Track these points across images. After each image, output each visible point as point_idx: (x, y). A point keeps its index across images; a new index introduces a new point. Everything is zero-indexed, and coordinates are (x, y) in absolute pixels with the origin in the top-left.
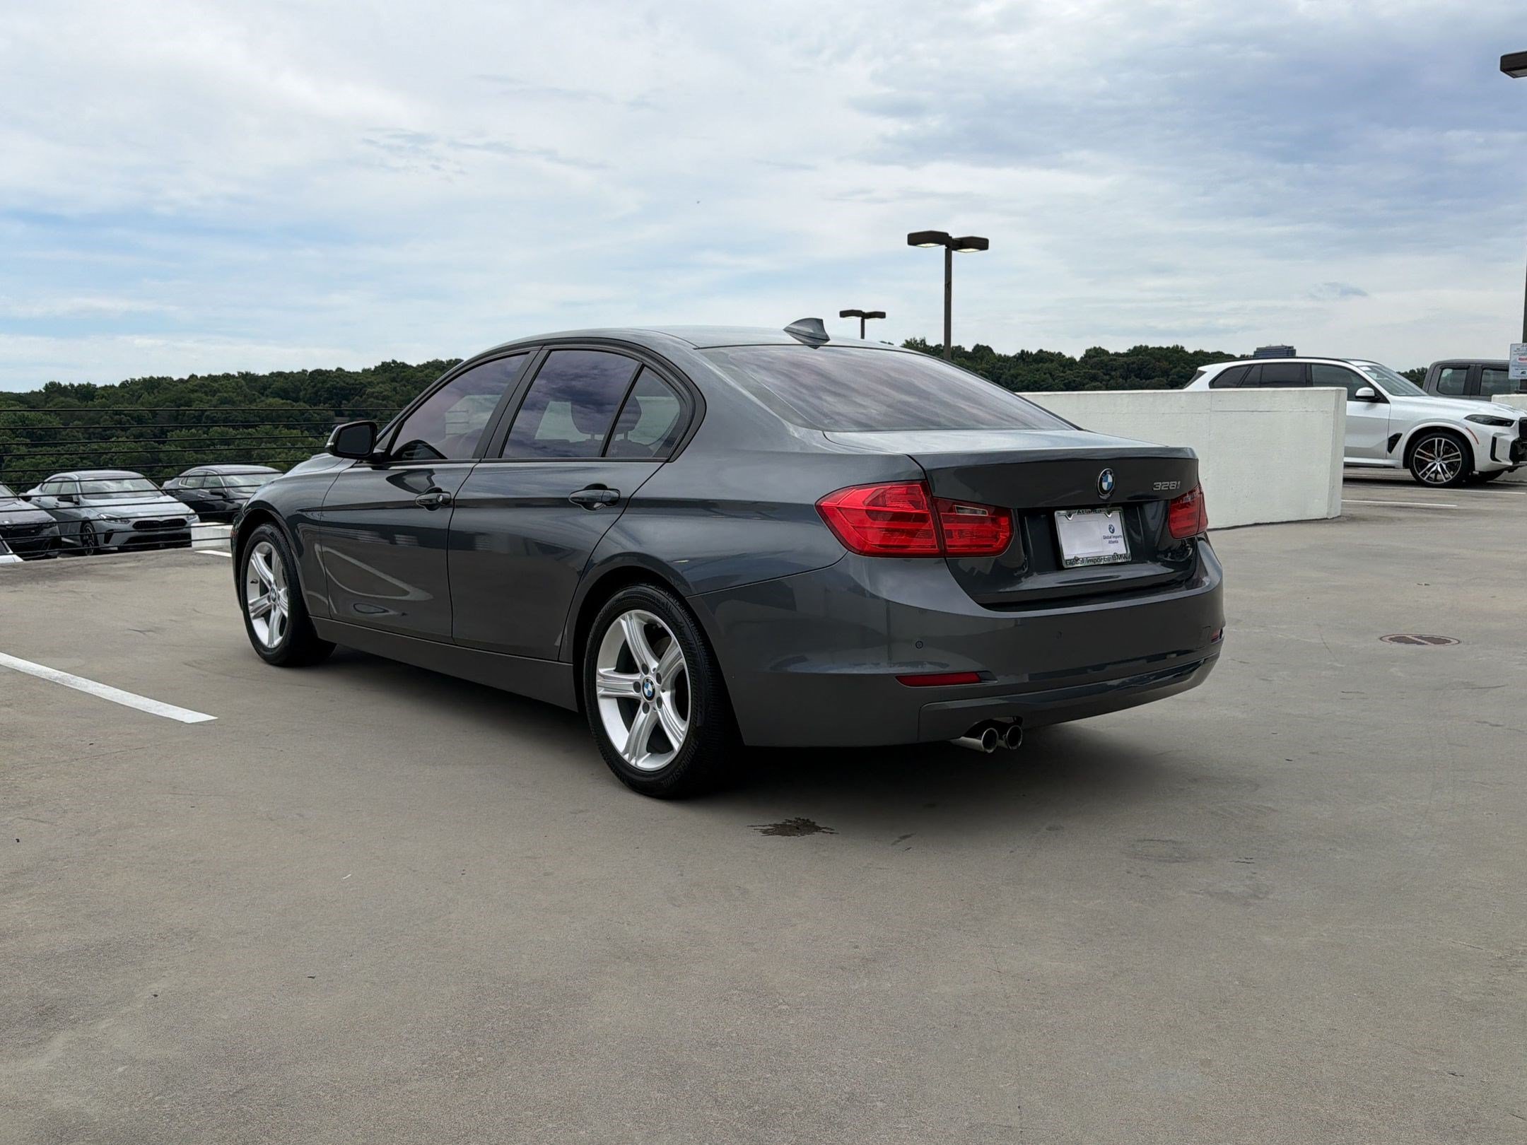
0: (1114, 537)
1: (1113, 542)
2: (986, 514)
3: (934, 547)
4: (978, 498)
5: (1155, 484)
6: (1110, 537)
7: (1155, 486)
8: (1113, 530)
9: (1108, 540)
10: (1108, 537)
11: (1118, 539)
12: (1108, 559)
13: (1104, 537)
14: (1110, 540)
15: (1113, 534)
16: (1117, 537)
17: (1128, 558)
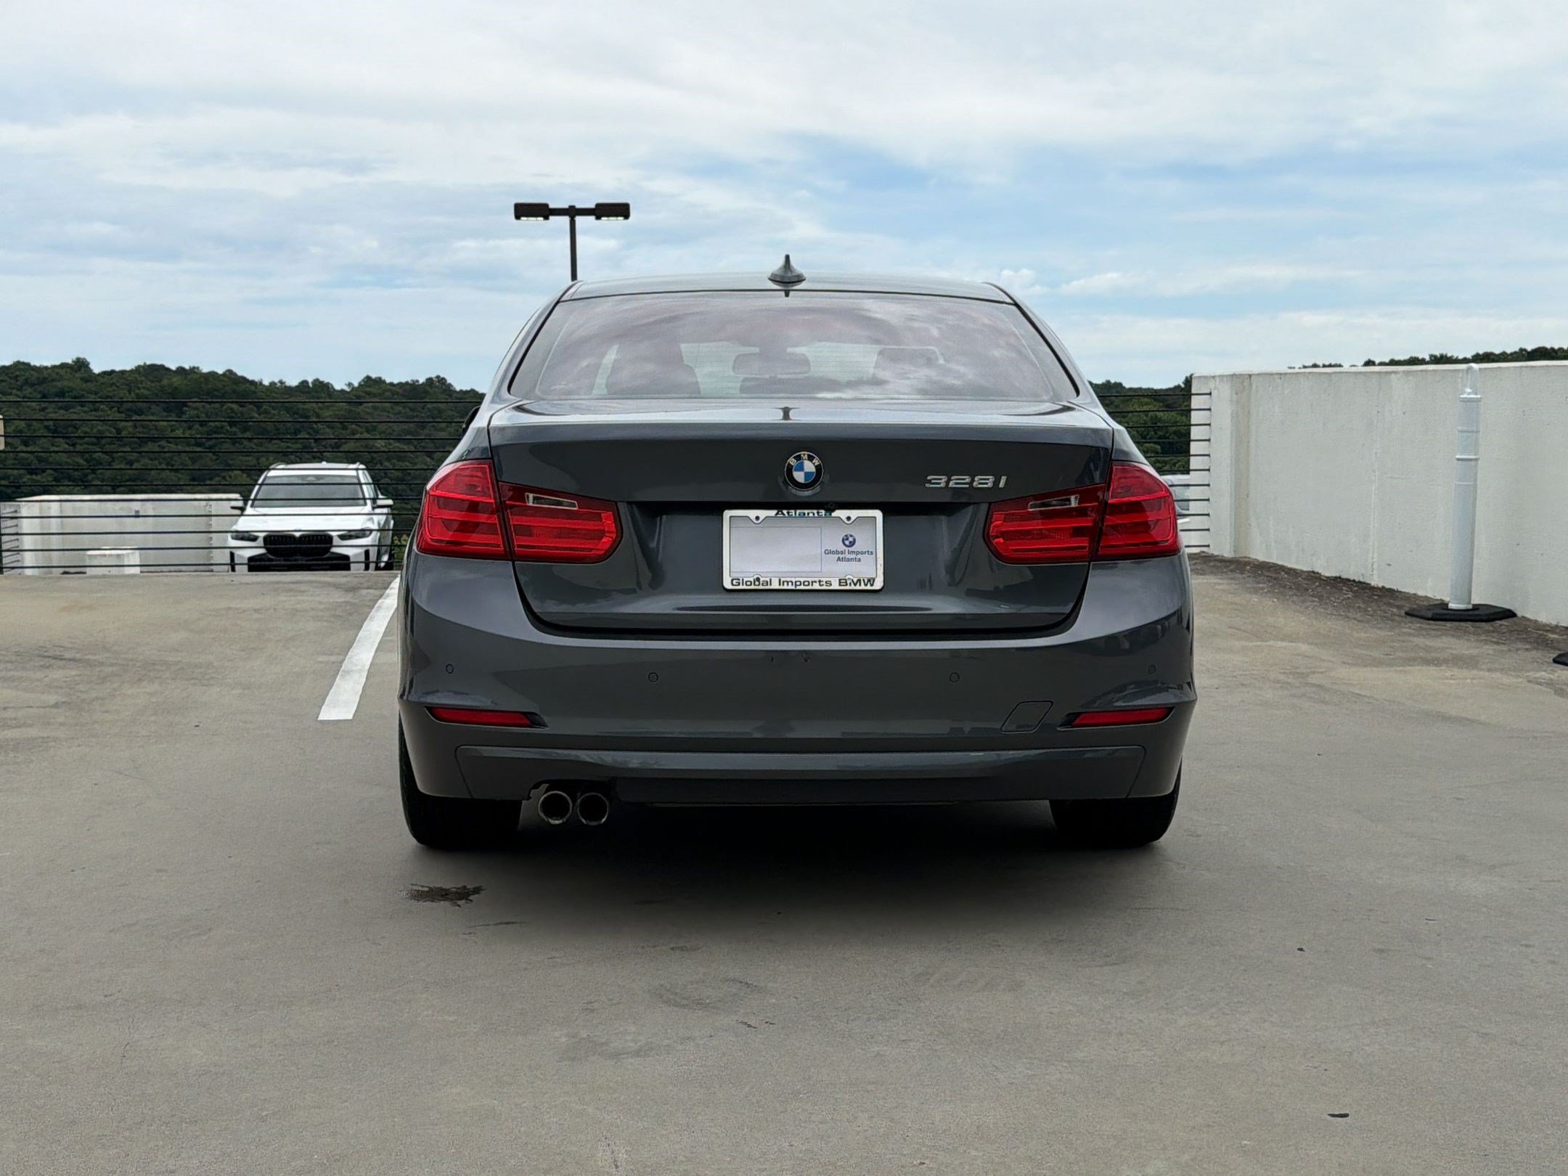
0: (853, 552)
1: (849, 560)
2: (575, 507)
3: (499, 546)
4: (572, 487)
5: (929, 478)
6: (842, 553)
7: (930, 482)
8: (852, 543)
9: (837, 556)
10: (837, 552)
11: (859, 556)
12: (829, 583)
13: (828, 552)
14: (841, 556)
15: (851, 549)
16: (858, 553)
17: (878, 584)
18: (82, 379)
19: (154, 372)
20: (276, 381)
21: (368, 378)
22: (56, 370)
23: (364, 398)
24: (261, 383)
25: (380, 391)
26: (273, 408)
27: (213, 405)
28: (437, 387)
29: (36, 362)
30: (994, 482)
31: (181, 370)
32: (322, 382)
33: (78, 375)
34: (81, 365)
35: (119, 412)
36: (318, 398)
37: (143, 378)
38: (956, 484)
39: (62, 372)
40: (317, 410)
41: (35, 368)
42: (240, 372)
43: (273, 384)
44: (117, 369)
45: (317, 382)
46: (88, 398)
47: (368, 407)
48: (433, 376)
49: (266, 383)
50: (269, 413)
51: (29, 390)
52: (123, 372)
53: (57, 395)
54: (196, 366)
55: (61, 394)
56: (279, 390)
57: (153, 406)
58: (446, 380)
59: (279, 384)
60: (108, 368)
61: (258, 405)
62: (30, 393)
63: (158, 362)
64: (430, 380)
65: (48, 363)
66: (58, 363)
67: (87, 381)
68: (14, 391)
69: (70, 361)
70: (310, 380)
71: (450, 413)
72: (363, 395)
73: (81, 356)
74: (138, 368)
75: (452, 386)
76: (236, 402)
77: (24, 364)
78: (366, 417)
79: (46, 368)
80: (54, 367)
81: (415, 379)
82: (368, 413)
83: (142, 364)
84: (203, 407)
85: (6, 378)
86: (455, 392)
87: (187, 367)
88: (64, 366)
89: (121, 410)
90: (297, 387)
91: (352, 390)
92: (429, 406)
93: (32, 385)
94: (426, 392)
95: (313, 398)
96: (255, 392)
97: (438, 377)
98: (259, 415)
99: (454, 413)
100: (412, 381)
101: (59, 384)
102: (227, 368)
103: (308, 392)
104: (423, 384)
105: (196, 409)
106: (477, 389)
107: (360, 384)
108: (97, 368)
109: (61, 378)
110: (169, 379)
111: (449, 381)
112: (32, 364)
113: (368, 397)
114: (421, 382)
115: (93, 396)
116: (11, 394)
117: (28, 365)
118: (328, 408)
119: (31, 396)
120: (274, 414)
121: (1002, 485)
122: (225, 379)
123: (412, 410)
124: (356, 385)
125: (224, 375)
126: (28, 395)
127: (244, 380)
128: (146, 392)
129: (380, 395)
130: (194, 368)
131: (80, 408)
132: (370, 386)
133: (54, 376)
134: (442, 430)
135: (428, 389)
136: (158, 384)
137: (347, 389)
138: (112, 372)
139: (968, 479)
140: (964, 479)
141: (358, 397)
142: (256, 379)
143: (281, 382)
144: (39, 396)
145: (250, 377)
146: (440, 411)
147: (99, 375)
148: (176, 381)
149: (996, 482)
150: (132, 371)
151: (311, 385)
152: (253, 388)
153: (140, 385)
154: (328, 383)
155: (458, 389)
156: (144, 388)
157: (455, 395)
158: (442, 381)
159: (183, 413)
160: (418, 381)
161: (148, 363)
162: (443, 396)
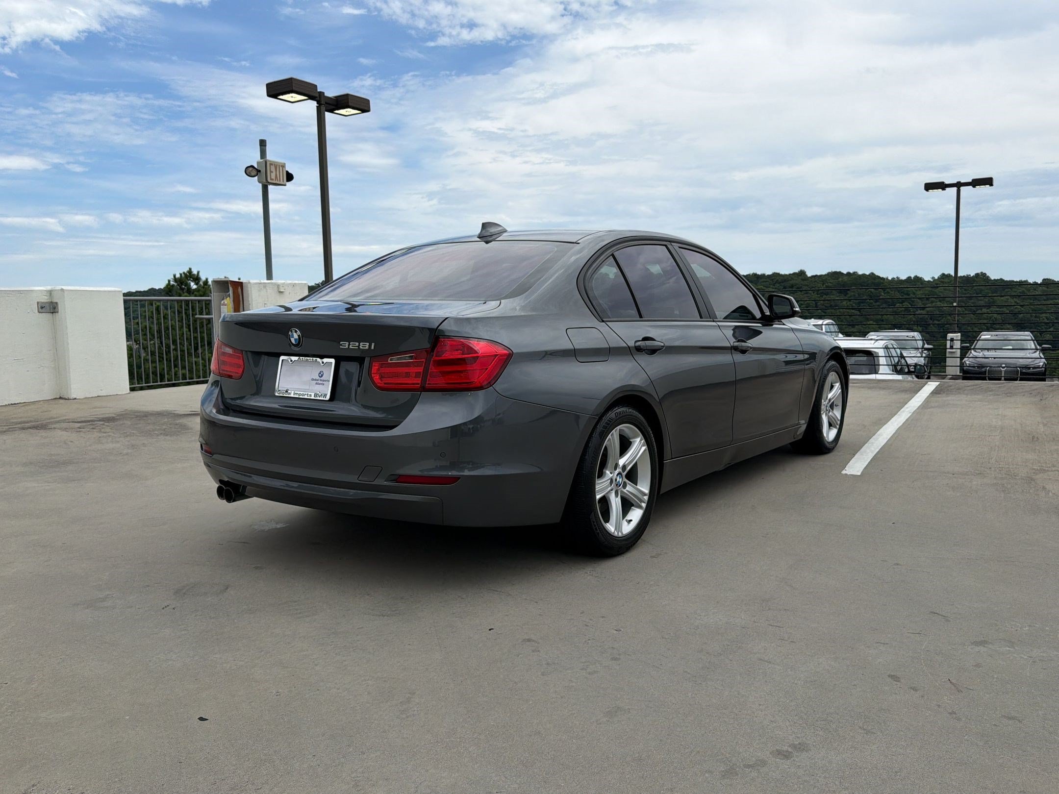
0: (321, 380)
1: (320, 384)
5: (341, 343)
6: (318, 380)
7: (341, 345)
8: (322, 376)
9: (315, 382)
10: (316, 380)
11: (324, 382)
12: (311, 395)
13: (313, 380)
14: (317, 382)
15: (321, 378)
16: (324, 381)
17: (328, 397)
18: (801, 279)
19: (836, 275)
20: (895, 277)
21: (943, 274)
22: (791, 276)
23: (940, 284)
24: (887, 279)
25: (949, 281)
26: (892, 291)
27: (862, 290)
28: (981, 278)
29: (782, 273)
30: (369, 346)
31: (849, 273)
32: (918, 277)
33: (800, 277)
34: (802, 273)
35: (818, 294)
36: (915, 285)
37: (830, 278)
38: (353, 346)
39: (793, 277)
40: (914, 291)
41: (782, 275)
42: (877, 274)
43: (893, 279)
44: (818, 274)
45: (916, 277)
46: (804, 288)
47: (941, 289)
48: (979, 272)
49: (890, 278)
50: (889, 293)
51: (778, 285)
52: (821, 276)
53: (790, 287)
54: (856, 271)
55: (792, 286)
56: (897, 282)
57: (833, 291)
58: (986, 274)
59: (896, 279)
60: (814, 274)
61: (884, 289)
62: (778, 287)
63: (838, 271)
64: (977, 275)
65: (787, 273)
66: (792, 273)
67: (803, 280)
68: (771, 286)
69: (797, 271)
70: (912, 276)
71: (986, 291)
72: (940, 283)
73: (803, 269)
74: (829, 273)
75: (989, 277)
76: (873, 288)
77: (777, 273)
78: (940, 294)
79: (786, 275)
80: (790, 274)
81: (969, 274)
82: (941, 292)
83: (830, 271)
84: (857, 291)
85: (768, 280)
86: (991, 280)
87: (852, 272)
88: (794, 274)
89: (819, 293)
90: (905, 280)
91: (934, 281)
92: (975, 288)
93: (780, 283)
94: (974, 281)
95: (913, 285)
96: (883, 283)
97: (982, 273)
98: (884, 293)
99: (989, 291)
100: (967, 275)
101: (791, 282)
102: (871, 272)
103: (910, 282)
104: (973, 276)
105: (854, 292)
106: (1003, 278)
107: (938, 278)
108: (809, 274)
109: (792, 279)
110: (842, 278)
111: (987, 275)
112: (781, 273)
113: (942, 284)
114: (972, 275)
115: (806, 287)
116: (770, 287)
117: (779, 274)
118: (920, 290)
119: (779, 288)
120: (892, 294)
121: (373, 348)
122: (869, 277)
123: (965, 290)
124: (936, 278)
125: (869, 275)
126: (777, 288)
127: (879, 277)
128: (830, 284)
129: (948, 283)
130: (855, 272)
131: (800, 293)
132: (943, 279)
133: (790, 278)
134: (981, 300)
135: (976, 279)
136: (837, 281)
137: (932, 280)
138: (816, 276)
139: (357, 344)
140: (356, 344)
141: (937, 284)
142: (885, 277)
143: (897, 278)
144: (782, 288)
145: (881, 276)
146: (981, 290)
147: (810, 277)
148: (845, 279)
149: (370, 346)
150: (825, 275)
151: (912, 278)
152: (882, 281)
153: (828, 281)
154: (921, 278)
155: (992, 279)
156: (830, 283)
157: (990, 282)
158: (984, 275)
159: (847, 294)
160: (970, 275)
161: (833, 271)
162: (984, 282)
